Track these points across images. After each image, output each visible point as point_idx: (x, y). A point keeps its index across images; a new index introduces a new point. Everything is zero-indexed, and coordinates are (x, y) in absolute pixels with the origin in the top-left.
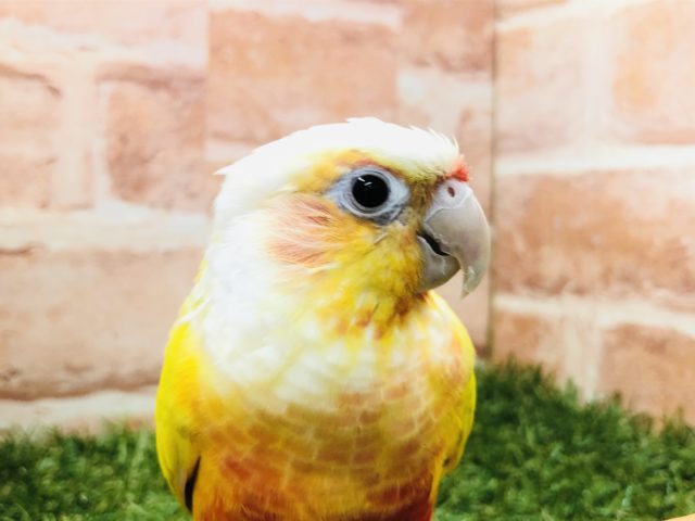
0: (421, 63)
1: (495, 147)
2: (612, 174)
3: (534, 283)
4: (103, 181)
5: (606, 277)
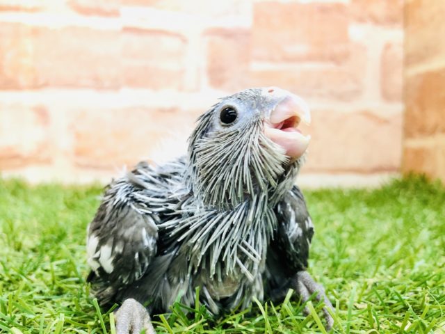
0: (361, 20)
4: (205, 80)
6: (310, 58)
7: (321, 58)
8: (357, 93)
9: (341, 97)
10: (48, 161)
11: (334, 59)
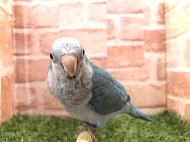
0: (149, 51)
1: (166, 65)
2: (185, 73)
3: (173, 93)
5: (185, 94)
6: (129, 66)
7: (134, 66)
8: (148, 78)
9: (142, 80)
10: (36, 107)
11: (138, 66)
